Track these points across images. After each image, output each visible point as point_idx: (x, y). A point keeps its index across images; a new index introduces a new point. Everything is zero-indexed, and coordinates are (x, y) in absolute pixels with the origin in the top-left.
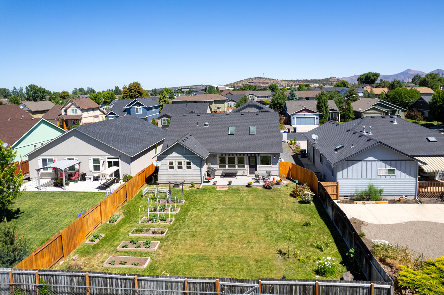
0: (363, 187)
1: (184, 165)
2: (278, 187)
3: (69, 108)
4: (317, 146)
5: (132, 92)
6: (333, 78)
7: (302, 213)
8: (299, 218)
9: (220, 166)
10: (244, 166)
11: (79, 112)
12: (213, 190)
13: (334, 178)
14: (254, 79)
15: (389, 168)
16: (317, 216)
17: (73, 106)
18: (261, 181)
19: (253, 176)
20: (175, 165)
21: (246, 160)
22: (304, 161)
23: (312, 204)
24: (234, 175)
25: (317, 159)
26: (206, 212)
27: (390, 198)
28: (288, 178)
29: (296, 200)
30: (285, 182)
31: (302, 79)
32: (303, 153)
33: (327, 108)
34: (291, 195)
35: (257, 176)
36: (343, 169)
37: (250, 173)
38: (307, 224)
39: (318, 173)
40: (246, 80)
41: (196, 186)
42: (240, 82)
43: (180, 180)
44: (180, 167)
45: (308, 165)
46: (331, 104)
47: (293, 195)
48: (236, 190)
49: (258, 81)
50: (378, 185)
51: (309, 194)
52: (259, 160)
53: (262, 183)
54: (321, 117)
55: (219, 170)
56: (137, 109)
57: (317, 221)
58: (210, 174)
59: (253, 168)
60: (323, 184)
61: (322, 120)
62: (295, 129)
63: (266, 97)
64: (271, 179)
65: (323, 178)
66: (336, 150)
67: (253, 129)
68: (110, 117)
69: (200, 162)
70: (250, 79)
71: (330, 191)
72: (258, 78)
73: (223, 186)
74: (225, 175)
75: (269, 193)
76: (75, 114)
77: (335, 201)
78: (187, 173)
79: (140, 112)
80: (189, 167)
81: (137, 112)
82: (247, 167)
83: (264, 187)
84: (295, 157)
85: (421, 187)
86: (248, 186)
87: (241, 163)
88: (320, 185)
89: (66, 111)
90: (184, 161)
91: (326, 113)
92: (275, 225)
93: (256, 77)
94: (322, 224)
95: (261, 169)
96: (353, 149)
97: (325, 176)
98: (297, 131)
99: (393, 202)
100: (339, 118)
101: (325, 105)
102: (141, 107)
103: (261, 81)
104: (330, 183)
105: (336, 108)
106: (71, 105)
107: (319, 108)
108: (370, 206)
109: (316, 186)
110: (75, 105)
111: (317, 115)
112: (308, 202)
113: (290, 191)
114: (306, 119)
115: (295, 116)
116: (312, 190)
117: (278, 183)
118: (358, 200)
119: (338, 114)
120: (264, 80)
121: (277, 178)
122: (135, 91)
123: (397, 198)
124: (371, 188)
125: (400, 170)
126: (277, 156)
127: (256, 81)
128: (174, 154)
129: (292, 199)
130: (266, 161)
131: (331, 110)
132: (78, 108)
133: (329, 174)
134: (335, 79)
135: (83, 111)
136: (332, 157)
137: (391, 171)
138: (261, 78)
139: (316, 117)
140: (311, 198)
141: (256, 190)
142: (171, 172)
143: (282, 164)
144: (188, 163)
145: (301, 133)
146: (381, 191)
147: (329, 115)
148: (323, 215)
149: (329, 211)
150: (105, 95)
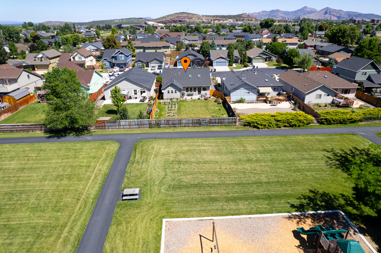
0: (239, 98)
1: (174, 92)
2: (210, 99)
3: (76, 56)
4: (225, 83)
5: (110, 42)
6: (245, 15)
7: (218, 107)
8: (217, 108)
9: (186, 92)
10: (196, 91)
11: (83, 59)
12: (185, 101)
13: (229, 96)
14: (180, 14)
15: (248, 91)
16: (223, 107)
17: (78, 55)
18: (203, 97)
19: (200, 95)
20: (170, 92)
21: (197, 89)
22: (219, 88)
23: (222, 104)
24: (192, 95)
25: (225, 88)
26: (187, 108)
27: (247, 102)
28: (213, 96)
29: (216, 103)
30: (212, 97)
31: (220, 15)
32: (219, 85)
33: (233, 56)
34: (214, 102)
35: (202, 95)
36: (233, 92)
37: (198, 94)
38: (220, 110)
39: (224, 94)
40: (173, 14)
41: (179, 100)
42: (168, 16)
43: (172, 97)
44: (172, 93)
45: (221, 90)
46: (236, 53)
47: (215, 102)
48: (194, 101)
49: (183, 16)
50: (244, 97)
51: (221, 101)
52: (202, 89)
53: (203, 98)
54: (230, 61)
55: (186, 93)
56: (121, 56)
57: (223, 109)
58: (183, 95)
59: (199, 92)
60: (226, 97)
61: (230, 63)
62: (215, 70)
63: (195, 41)
64: (207, 96)
65: (226, 95)
66: (231, 85)
67: (199, 76)
68: (104, 62)
69: (180, 90)
70: (177, 13)
71: (228, 100)
72: (183, 13)
73: (189, 99)
74: (188, 95)
75: (207, 101)
76: (80, 60)
77: (229, 103)
78: (175, 95)
79: (123, 58)
80: (176, 92)
81: (121, 58)
82: (197, 92)
83: (204, 99)
84: (215, 86)
85: (258, 98)
86: (199, 99)
87: (195, 90)
88: (225, 98)
89: (74, 58)
90: (174, 90)
91: (233, 59)
92: (210, 110)
93: (182, 12)
94: (224, 109)
95: (203, 92)
96: (237, 85)
97: (227, 95)
98: (216, 71)
99: (248, 103)
100: (239, 61)
101: (232, 54)
102: (123, 55)
103: (186, 16)
104: (228, 97)
105: (238, 56)
106: (77, 54)
107: (229, 56)
108: (241, 104)
109: (223, 98)
110: (80, 54)
111: (227, 60)
112: (220, 104)
113: (214, 100)
114: (221, 63)
115: (215, 61)
116: (222, 100)
117: (210, 98)
118: (237, 102)
119: (239, 59)
120: (188, 15)
121: (209, 96)
122: (112, 42)
123: (250, 102)
124: (241, 98)
125: (252, 92)
126: (209, 87)
127: (182, 16)
128: (170, 87)
129: (215, 103)
130: (205, 89)
131: (235, 57)
132: (82, 56)
133: (228, 93)
134: (246, 15)
135: (85, 58)
136: (229, 88)
137: (249, 93)
138: (186, 13)
139: (226, 61)
140: (221, 102)
141: (201, 100)
142: (169, 94)
143: (211, 90)
144: (175, 91)
145: (218, 72)
146: (245, 99)
147: (234, 60)
148: (225, 107)
149: (227, 106)
150: (72, 37)
